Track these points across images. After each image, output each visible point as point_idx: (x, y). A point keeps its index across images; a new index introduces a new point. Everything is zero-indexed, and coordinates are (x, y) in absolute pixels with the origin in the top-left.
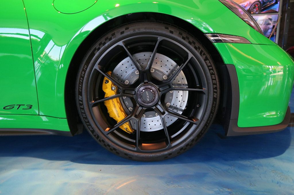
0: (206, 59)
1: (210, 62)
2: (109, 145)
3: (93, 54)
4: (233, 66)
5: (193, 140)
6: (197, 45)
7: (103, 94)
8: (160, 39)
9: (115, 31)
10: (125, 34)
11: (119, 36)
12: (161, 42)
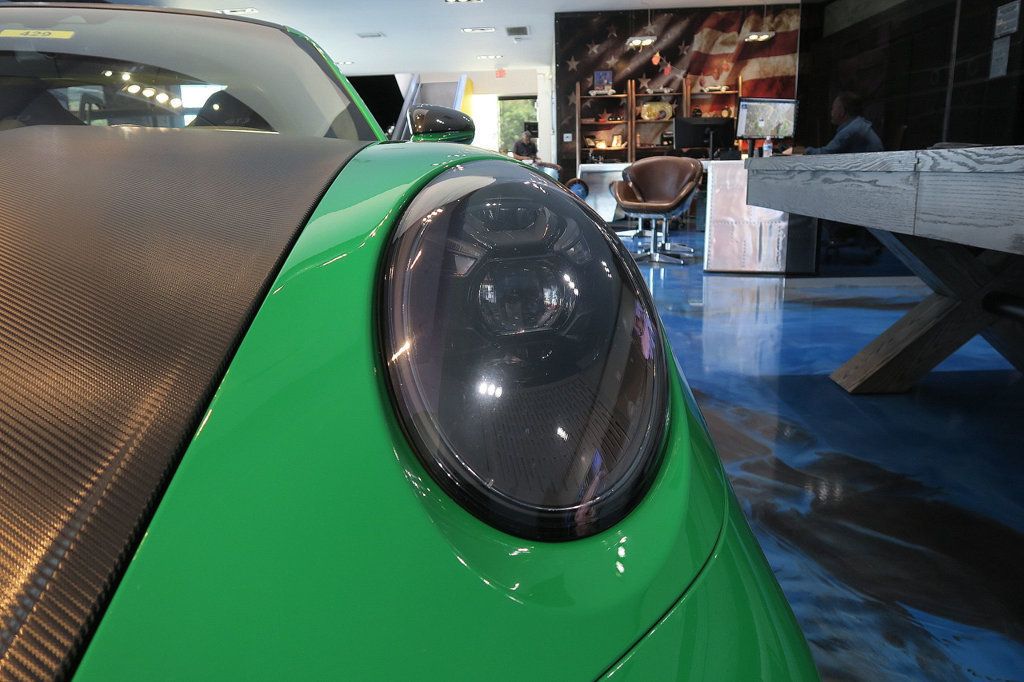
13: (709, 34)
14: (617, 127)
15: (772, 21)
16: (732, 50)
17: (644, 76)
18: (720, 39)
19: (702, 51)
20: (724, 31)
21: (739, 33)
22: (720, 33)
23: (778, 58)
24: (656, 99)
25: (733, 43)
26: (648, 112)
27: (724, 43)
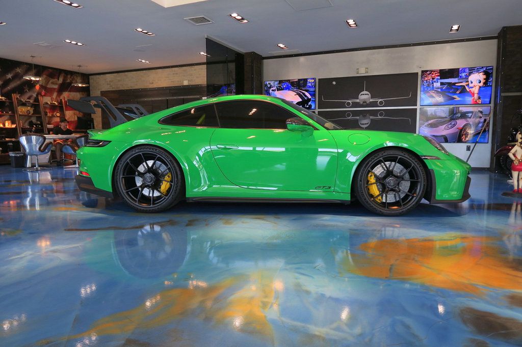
0: (420, 167)
1: (422, 168)
2: (373, 207)
3: (368, 163)
4: (433, 170)
5: (414, 205)
6: (416, 160)
7: (368, 181)
8: (399, 157)
9: (379, 153)
10: (384, 154)
11: (381, 155)
12: (400, 158)
13: (46, 78)
14: (5, 116)
15: (71, 77)
16: (56, 87)
17: (17, 92)
18: (51, 81)
19: (44, 85)
20: (52, 78)
21: (58, 80)
22: (50, 78)
23: (74, 93)
24: (24, 104)
25: (57, 84)
26: (22, 110)
27: (53, 83)
